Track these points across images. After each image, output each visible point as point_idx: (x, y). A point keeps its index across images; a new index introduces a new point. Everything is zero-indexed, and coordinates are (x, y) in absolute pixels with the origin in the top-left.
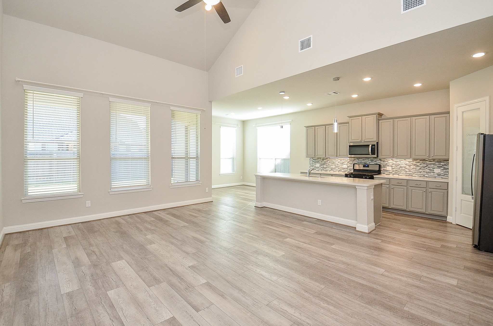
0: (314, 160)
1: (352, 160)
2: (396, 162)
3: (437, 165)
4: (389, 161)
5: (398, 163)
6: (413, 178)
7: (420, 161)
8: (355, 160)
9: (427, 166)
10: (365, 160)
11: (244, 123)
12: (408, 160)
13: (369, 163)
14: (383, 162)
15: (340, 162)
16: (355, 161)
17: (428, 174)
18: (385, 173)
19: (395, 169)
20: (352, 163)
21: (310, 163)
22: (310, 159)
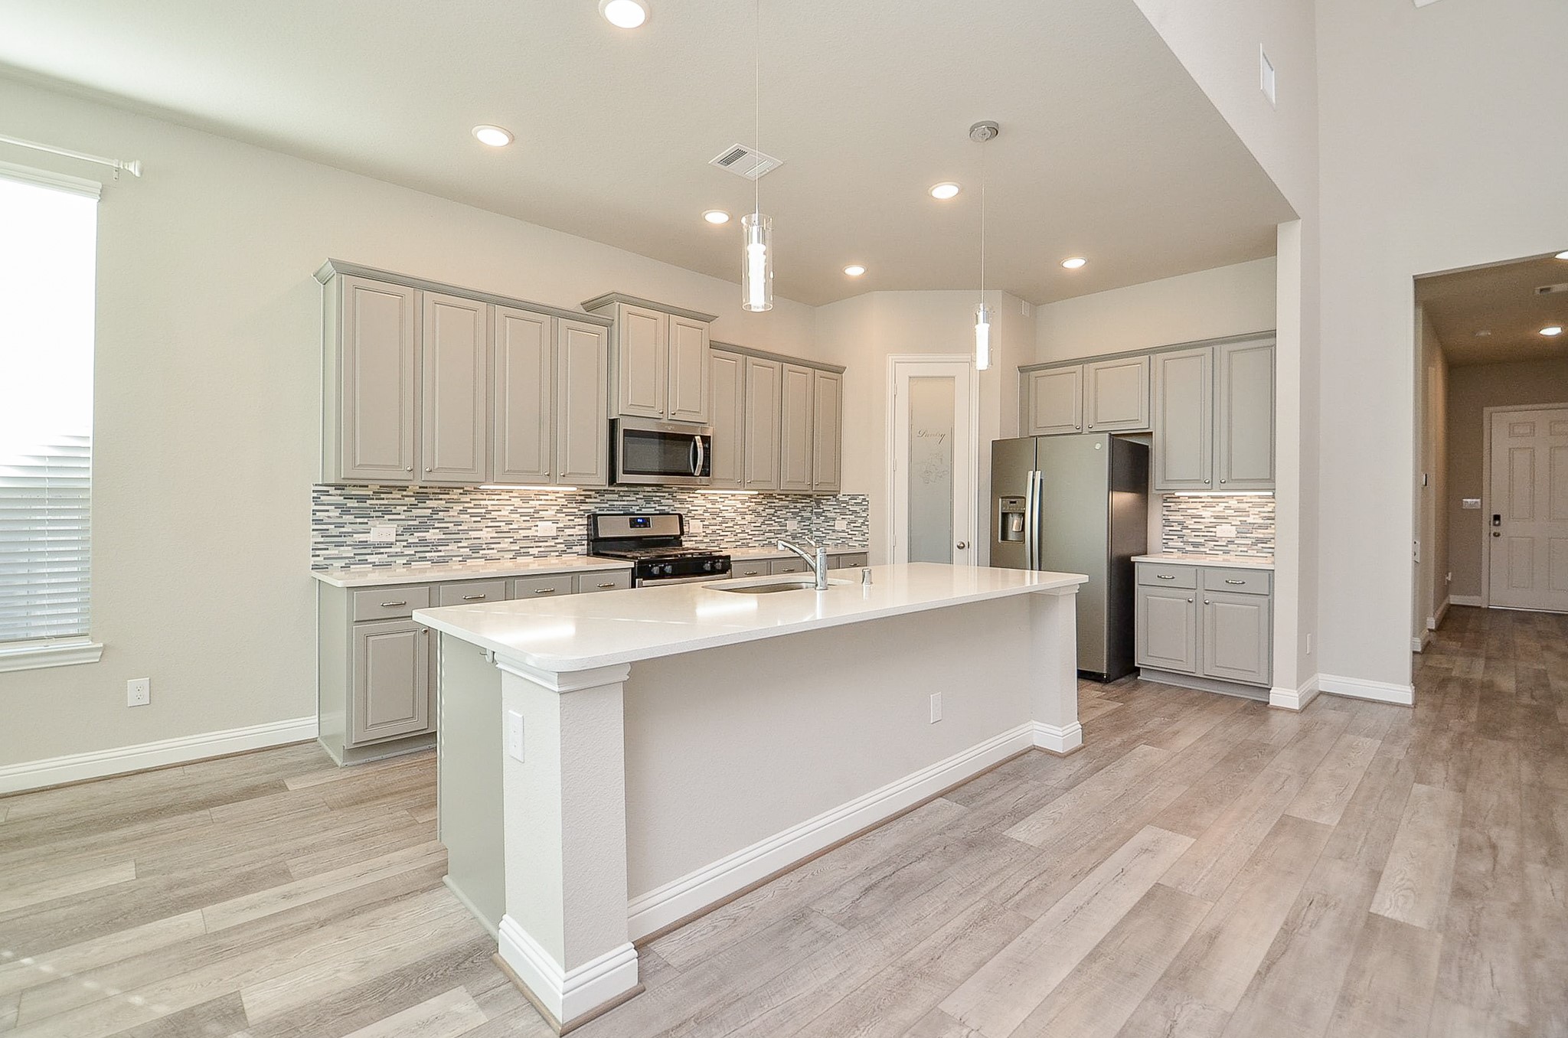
0: (353, 503)
1: (577, 498)
2: (714, 502)
3: (792, 510)
4: (696, 502)
5: (717, 506)
6: (750, 551)
8: (590, 497)
10: (624, 498)
12: (740, 498)
13: (638, 508)
14: (679, 506)
15: (519, 510)
18: (685, 543)
19: (710, 527)
21: (317, 521)
22: (315, 495)
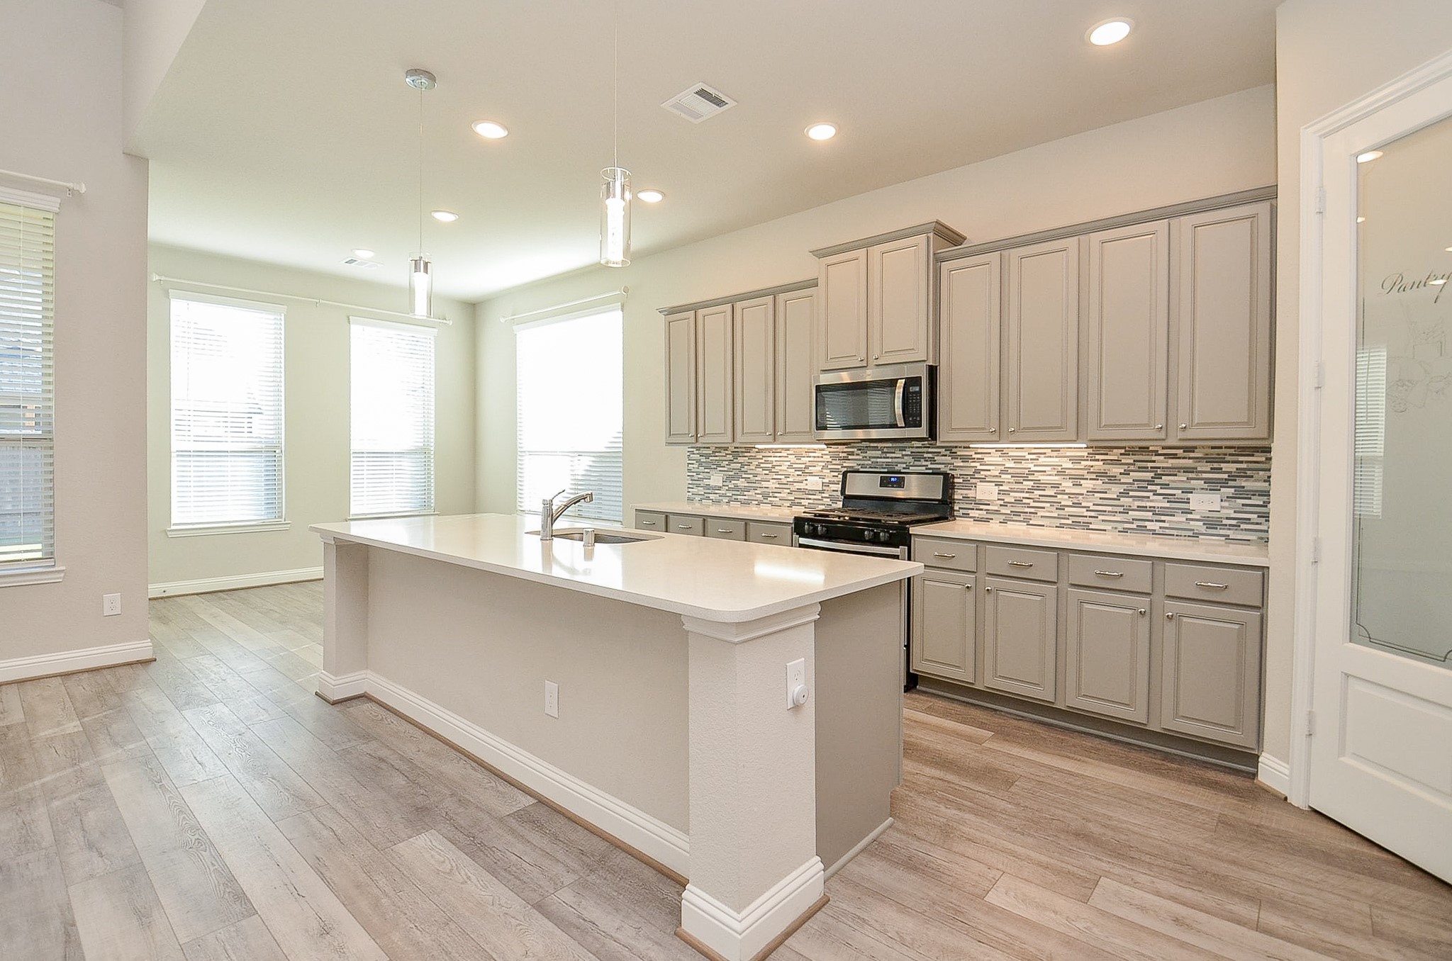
0: (703, 459)
1: (841, 455)
2: (1018, 460)
3: (1205, 475)
4: (987, 459)
5: (1024, 465)
6: (1091, 536)
7: (1121, 454)
8: (852, 454)
9: (1157, 481)
10: (888, 455)
11: (473, 310)
12: (1068, 454)
13: (904, 466)
14: (962, 464)
15: (795, 466)
16: (850, 457)
17: (1163, 518)
18: (970, 511)
19: (1011, 494)
20: (839, 467)
21: (689, 470)
22: (688, 454)
